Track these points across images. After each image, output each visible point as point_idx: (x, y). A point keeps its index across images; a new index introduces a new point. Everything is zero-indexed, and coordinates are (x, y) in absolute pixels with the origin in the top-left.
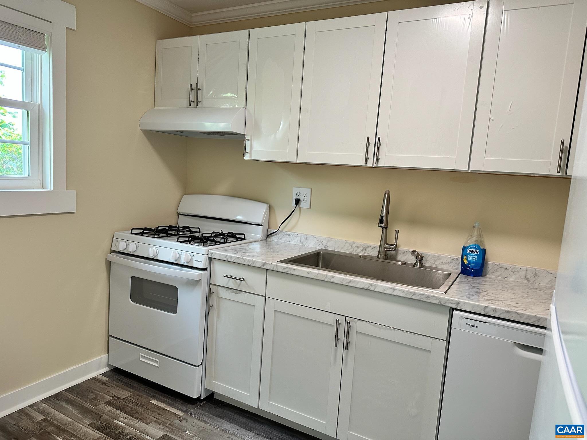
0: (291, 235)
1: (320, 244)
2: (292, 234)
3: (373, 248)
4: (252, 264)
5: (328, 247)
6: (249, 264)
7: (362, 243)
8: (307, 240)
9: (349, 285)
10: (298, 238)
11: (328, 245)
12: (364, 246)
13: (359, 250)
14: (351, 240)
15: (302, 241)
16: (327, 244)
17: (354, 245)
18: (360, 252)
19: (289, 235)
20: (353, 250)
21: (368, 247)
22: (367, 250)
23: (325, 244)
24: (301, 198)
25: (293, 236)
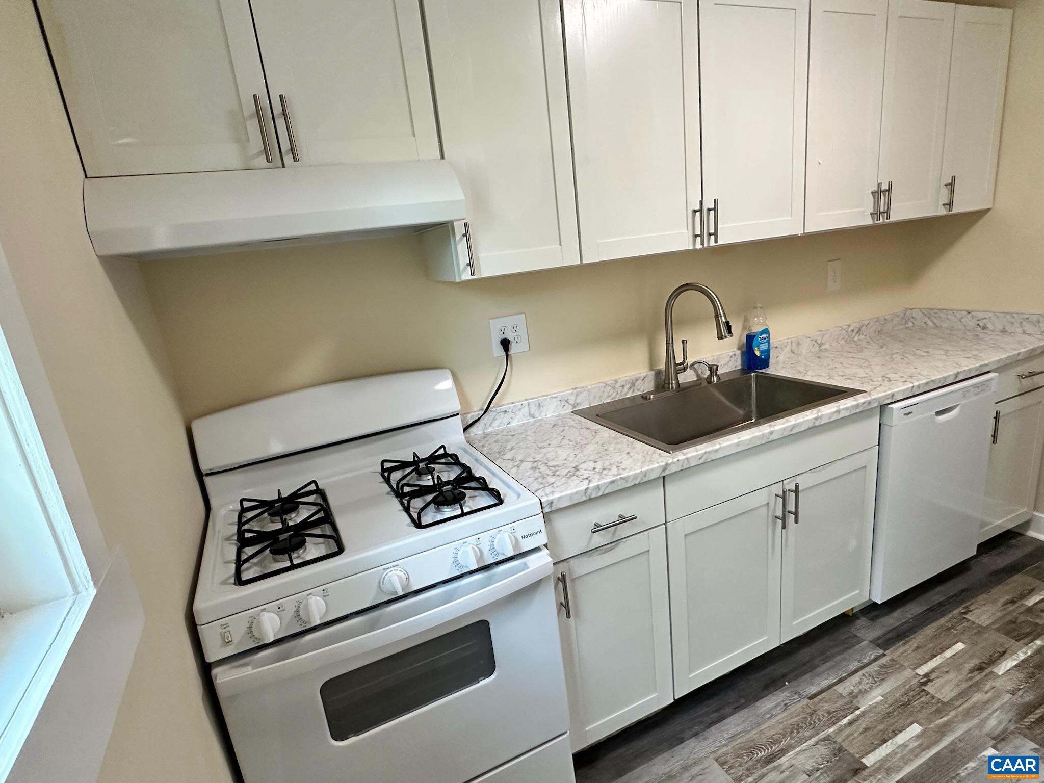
0: (510, 410)
1: (564, 406)
2: (511, 408)
3: (643, 380)
4: (642, 479)
5: (578, 404)
6: (637, 482)
7: (628, 378)
8: (541, 408)
9: (793, 432)
10: (525, 410)
11: (578, 401)
12: (631, 382)
13: (625, 390)
14: (609, 379)
15: (532, 412)
16: (575, 400)
17: (618, 385)
18: (627, 393)
19: (506, 411)
20: (617, 393)
21: (637, 380)
22: (636, 384)
23: (572, 402)
24: (510, 336)
25: (513, 410)
